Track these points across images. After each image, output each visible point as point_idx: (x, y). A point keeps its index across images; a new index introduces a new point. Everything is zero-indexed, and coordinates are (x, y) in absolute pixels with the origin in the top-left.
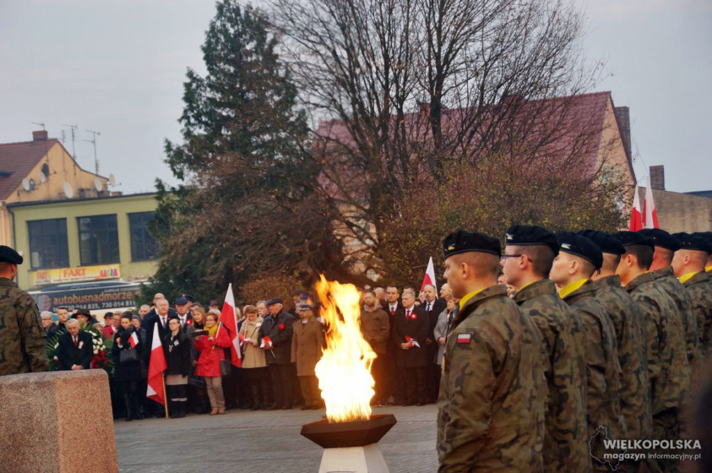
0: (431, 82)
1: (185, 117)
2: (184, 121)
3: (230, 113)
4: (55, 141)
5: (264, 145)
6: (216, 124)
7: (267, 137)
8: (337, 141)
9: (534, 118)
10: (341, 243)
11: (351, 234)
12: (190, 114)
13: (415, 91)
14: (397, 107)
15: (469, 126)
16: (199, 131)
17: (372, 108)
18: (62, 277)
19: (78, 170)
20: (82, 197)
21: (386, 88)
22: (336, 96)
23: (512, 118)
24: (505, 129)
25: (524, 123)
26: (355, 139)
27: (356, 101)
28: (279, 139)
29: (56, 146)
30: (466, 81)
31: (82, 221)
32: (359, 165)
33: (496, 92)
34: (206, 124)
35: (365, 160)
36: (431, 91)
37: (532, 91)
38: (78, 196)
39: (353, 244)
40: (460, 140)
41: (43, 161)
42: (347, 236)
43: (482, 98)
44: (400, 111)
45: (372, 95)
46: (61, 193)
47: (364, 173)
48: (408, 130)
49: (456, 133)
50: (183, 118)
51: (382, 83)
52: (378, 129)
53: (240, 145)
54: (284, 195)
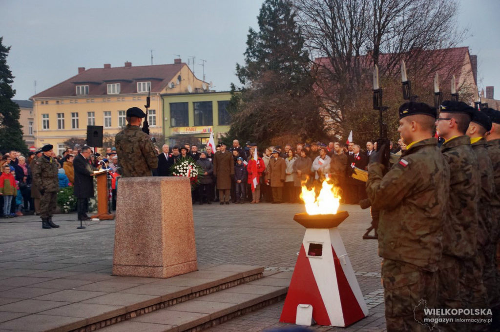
0: (375, 37)
1: (247, 52)
2: (247, 55)
3: (270, 51)
4: (185, 64)
5: (286, 68)
6: (263, 56)
7: (287, 64)
8: (324, 66)
9: (429, 57)
10: (323, 119)
11: (328, 115)
12: (250, 51)
13: (366, 42)
14: (356, 49)
15: (394, 61)
16: (254, 60)
17: (343, 50)
18: (185, 132)
19: (195, 79)
20: (196, 92)
21: (351, 40)
22: (324, 44)
23: (416, 57)
24: (413, 63)
25: (423, 60)
26: (333, 66)
27: (334, 47)
28: (294, 65)
29: (185, 67)
30: (393, 37)
31: (195, 104)
32: (334, 80)
33: (409, 43)
34: (257, 56)
35: (337, 77)
36: (374, 42)
37: (428, 43)
38: (194, 92)
39: (329, 120)
40: (388, 68)
41: (178, 74)
42: (327, 116)
43: (401, 46)
44: (357, 52)
45: (344, 44)
46: (187, 90)
47: (337, 84)
48: (361, 62)
49: (386, 64)
50: (246, 53)
51: (348, 37)
52: (346, 61)
53: (274, 67)
54: (295, 93)
